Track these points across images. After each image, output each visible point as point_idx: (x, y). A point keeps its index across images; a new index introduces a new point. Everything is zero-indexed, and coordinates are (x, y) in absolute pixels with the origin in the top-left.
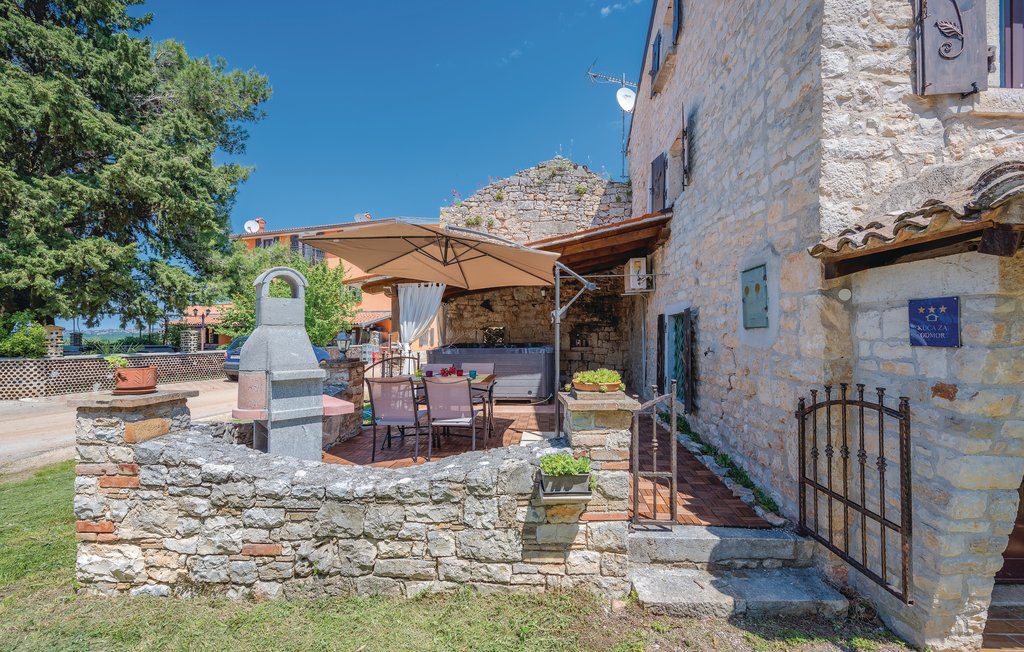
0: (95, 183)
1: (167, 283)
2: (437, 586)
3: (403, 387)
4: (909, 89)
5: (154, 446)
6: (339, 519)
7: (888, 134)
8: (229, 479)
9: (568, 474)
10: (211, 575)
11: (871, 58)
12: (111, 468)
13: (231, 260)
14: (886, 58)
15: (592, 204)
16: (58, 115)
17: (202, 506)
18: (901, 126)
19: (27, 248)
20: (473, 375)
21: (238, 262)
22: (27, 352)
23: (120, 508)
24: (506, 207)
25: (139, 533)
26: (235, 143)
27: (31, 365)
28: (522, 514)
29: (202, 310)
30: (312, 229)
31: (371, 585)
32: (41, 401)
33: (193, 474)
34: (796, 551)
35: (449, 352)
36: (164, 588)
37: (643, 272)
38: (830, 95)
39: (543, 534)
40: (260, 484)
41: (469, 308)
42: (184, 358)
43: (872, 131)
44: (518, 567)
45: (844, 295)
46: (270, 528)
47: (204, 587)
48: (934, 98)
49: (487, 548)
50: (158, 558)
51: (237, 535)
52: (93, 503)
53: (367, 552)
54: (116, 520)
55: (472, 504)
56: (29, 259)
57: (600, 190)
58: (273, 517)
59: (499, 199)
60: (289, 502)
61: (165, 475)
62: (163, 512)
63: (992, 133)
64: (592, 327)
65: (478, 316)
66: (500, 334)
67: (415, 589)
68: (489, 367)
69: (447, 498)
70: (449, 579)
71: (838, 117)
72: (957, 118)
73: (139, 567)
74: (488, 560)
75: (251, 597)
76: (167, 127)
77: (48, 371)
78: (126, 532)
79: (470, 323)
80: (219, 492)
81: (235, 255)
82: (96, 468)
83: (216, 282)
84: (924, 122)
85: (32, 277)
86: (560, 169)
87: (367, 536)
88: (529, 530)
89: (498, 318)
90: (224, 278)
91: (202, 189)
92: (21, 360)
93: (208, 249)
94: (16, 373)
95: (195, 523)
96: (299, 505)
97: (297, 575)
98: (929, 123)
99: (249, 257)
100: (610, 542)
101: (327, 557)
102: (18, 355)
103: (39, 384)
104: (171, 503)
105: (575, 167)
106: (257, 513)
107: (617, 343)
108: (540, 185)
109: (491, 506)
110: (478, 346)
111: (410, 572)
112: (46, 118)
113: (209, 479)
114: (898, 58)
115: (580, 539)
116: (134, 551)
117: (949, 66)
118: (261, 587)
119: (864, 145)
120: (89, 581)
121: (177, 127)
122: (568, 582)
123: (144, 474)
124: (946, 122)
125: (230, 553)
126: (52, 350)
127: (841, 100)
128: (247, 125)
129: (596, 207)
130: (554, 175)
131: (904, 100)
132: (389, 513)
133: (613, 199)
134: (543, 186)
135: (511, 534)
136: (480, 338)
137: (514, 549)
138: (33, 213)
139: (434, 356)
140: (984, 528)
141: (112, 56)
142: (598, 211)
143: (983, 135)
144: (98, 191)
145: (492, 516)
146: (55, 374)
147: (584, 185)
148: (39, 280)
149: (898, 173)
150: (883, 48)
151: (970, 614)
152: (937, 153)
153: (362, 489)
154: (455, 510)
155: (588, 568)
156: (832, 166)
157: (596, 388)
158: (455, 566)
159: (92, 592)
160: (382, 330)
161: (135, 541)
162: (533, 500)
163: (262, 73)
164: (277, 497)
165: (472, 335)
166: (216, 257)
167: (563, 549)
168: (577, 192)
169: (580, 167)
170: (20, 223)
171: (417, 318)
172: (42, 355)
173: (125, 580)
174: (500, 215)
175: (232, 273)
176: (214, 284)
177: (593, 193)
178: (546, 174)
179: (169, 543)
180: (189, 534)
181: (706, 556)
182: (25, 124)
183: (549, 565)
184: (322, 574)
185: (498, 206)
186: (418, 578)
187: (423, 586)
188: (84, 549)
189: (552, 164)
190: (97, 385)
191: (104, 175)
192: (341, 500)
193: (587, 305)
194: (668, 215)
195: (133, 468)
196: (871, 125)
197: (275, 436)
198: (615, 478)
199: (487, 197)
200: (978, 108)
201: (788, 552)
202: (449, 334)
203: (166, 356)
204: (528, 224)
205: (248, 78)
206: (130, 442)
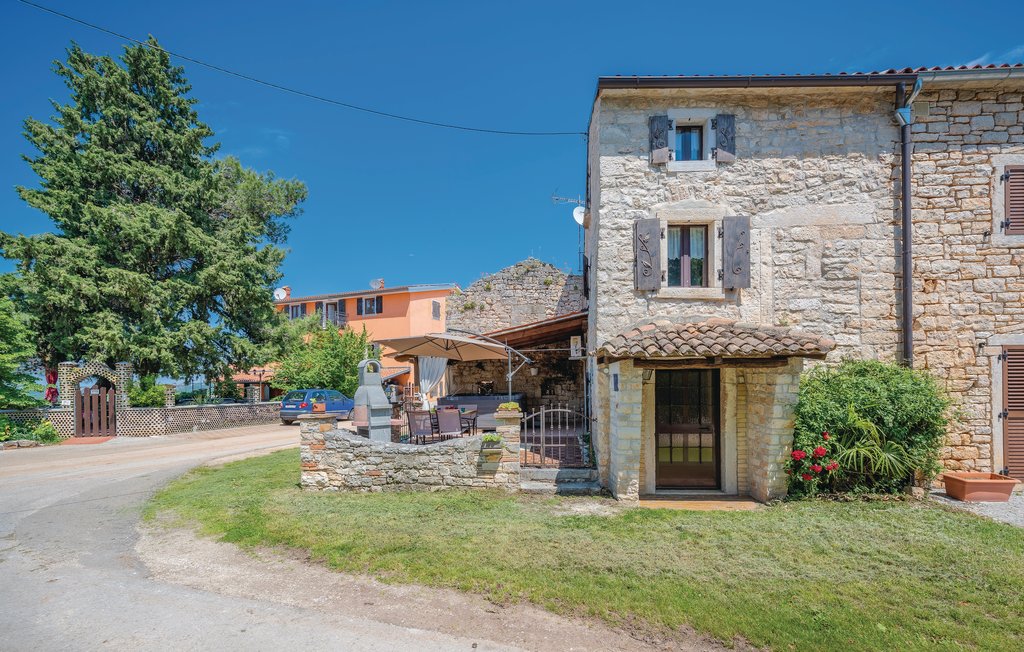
0: (194, 281)
1: (239, 351)
2: (443, 487)
3: (424, 417)
4: (633, 287)
5: (331, 433)
6: (404, 461)
7: (624, 305)
8: (361, 445)
9: (492, 441)
10: (355, 483)
11: (618, 275)
12: (315, 442)
13: (279, 329)
14: (623, 275)
15: (557, 292)
16: (174, 237)
17: (351, 456)
18: (629, 302)
19: (155, 330)
20: (463, 410)
21: (284, 331)
22: (154, 403)
23: (319, 457)
24: (494, 295)
25: (326, 467)
26: (279, 235)
27: (156, 412)
28: (476, 459)
29: (259, 370)
30: (334, 297)
31: (417, 487)
32: (163, 437)
33: (347, 444)
34: (590, 475)
35: (452, 399)
36: (336, 488)
37: (579, 345)
38: (600, 290)
39: (485, 466)
40: (373, 447)
41: (467, 368)
42: (250, 407)
43: (617, 305)
44: (475, 480)
45: (606, 371)
46: (377, 465)
47: (352, 488)
48: (643, 292)
49: (463, 472)
50: (334, 477)
51: (364, 467)
52: (308, 455)
53: (415, 474)
54: (317, 462)
55: (456, 455)
56: (157, 338)
57: (562, 281)
58: (378, 460)
59: (488, 289)
60: (384, 455)
61: (335, 444)
62: (336, 459)
63: (666, 305)
64: (557, 381)
65: (474, 374)
66: (490, 386)
67: (434, 488)
68: (475, 407)
69: (447, 452)
70: (447, 484)
71: (604, 299)
72: (652, 299)
73: (327, 480)
74: (463, 477)
75: (370, 491)
76: (234, 231)
77: (167, 416)
78: (321, 467)
79: (468, 379)
80: (357, 451)
81: (282, 326)
82: (309, 442)
83: (268, 348)
84: (639, 300)
85: (159, 351)
86: (533, 267)
87: (415, 468)
88: (479, 465)
89: (489, 375)
90: (274, 345)
91: (259, 276)
92: (150, 409)
93: (260, 322)
94: (147, 418)
95: (348, 463)
96: (387, 457)
97: (388, 483)
98: (641, 301)
99: (291, 326)
100: (512, 470)
101: (399, 476)
102: (147, 405)
103: (161, 426)
104: (338, 455)
105: (544, 265)
106: (372, 459)
107: (576, 392)
108: (518, 278)
109: (464, 456)
110: (474, 395)
111: (432, 482)
112: (164, 238)
113: (352, 446)
114: (629, 274)
115: (500, 469)
116: (324, 474)
117: (647, 279)
118: (373, 487)
119: (613, 310)
120: (307, 486)
121: (243, 232)
122: (495, 485)
123: (328, 444)
124: (648, 300)
125: (362, 474)
126: (169, 402)
127: (605, 292)
128: (289, 222)
129: (560, 294)
130: (528, 271)
131: (631, 291)
132: (424, 459)
133: (572, 288)
134: (520, 279)
135: (472, 466)
136: (476, 389)
137: (474, 473)
138: (158, 306)
139: (441, 401)
140: (630, 453)
141: (199, 183)
142: (561, 297)
143: (662, 306)
144: (197, 287)
145: (464, 459)
146: (171, 419)
147: (550, 278)
148: (164, 353)
149: (628, 322)
150: (623, 270)
151: (633, 485)
152: (644, 313)
153: (412, 450)
154: (450, 457)
155: (503, 480)
156: (601, 319)
157: (507, 409)
158: (450, 479)
159: (308, 490)
160: (397, 384)
161: (325, 470)
162: (481, 453)
163: (300, 180)
164: (380, 453)
165: (469, 388)
166: (268, 329)
167: (493, 472)
168: (545, 283)
169: (548, 265)
170: (151, 313)
171: (431, 377)
172: (162, 405)
173: (321, 485)
174: (489, 301)
175: (278, 341)
176: (269, 349)
177: (557, 284)
178: (522, 270)
179: (338, 471)
180: (345, 467)
181: (554, 477)
182: (151, 242)
183: (487, 478)
184: (398, 483)
185: (486, 294)
186: (435, 484)
187: (437, 487)
188: (305, 473)
189: (527, 262)
190: (195, 427)
191: (202, 275)
192: (404, 454)
193: (553, 364)
194: (586, 313)
195: (323, 442)
196: (617, 302)
197: (372, 433)
198: (515, 445)
199: (479, 288)
200: (658, 296)
201: (587, 476)
202: (453, 387)
203: (238, 406)
204: (509, 307)
205: (291, 185)
206: (322, 432)
